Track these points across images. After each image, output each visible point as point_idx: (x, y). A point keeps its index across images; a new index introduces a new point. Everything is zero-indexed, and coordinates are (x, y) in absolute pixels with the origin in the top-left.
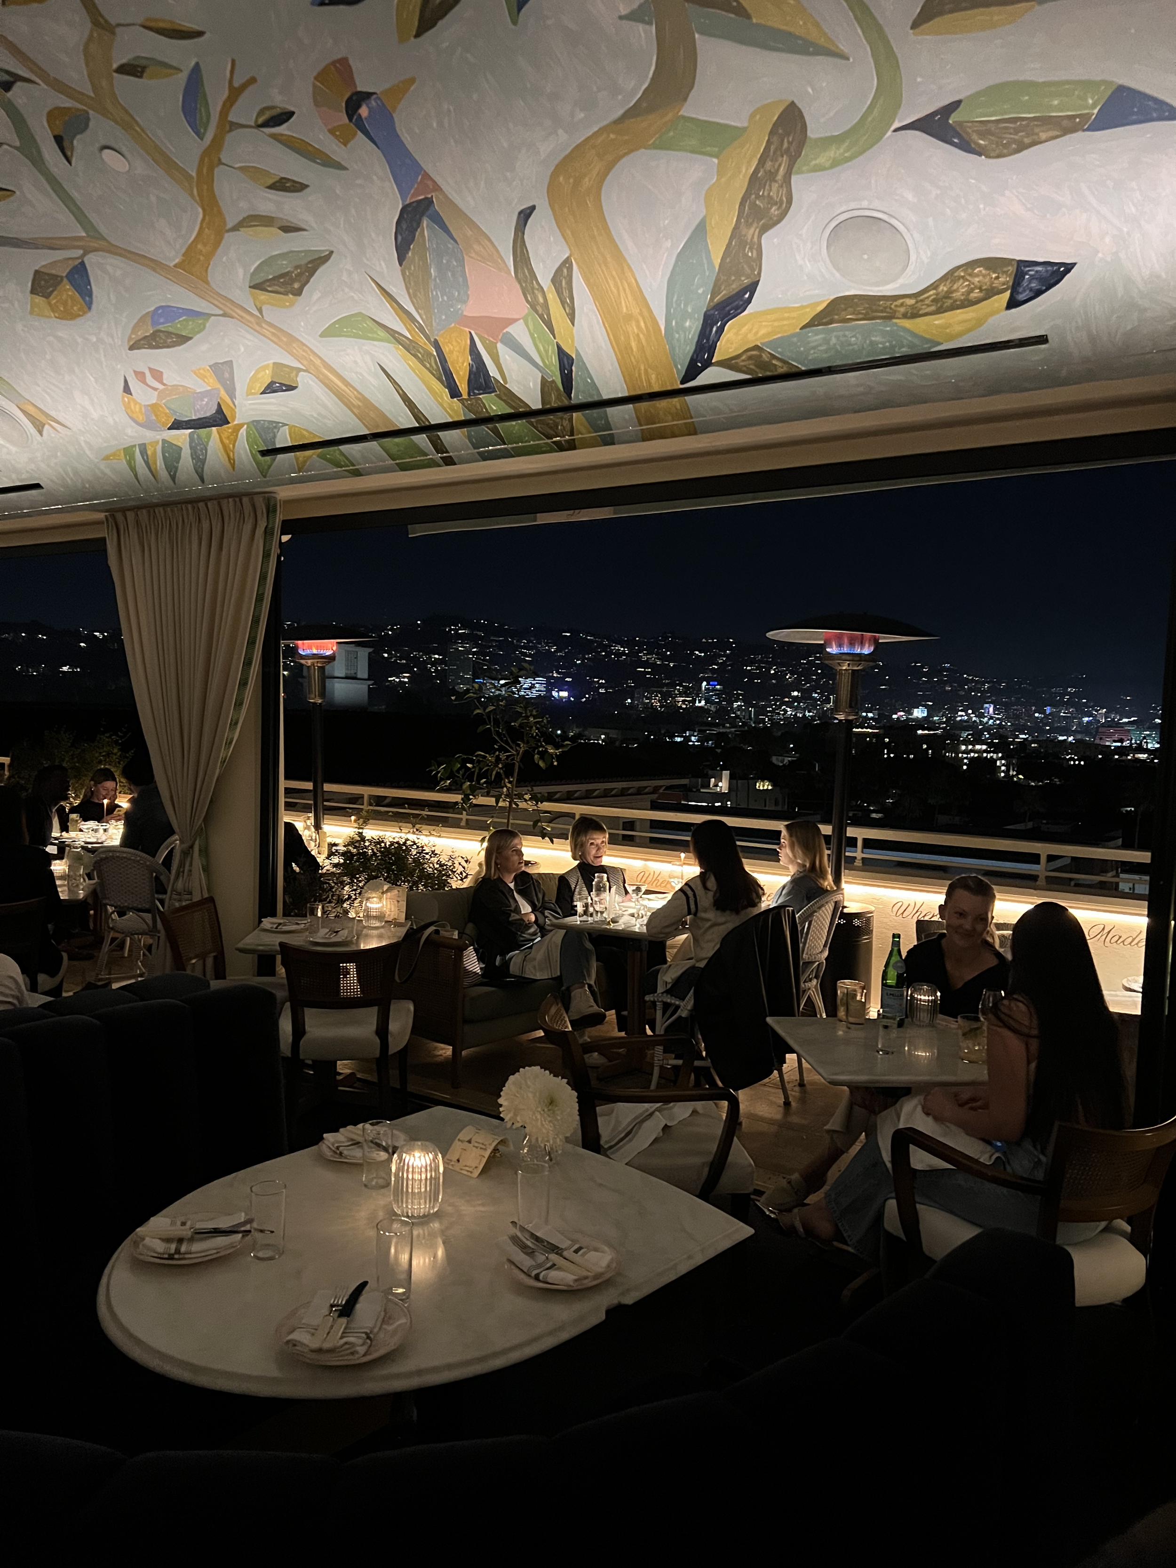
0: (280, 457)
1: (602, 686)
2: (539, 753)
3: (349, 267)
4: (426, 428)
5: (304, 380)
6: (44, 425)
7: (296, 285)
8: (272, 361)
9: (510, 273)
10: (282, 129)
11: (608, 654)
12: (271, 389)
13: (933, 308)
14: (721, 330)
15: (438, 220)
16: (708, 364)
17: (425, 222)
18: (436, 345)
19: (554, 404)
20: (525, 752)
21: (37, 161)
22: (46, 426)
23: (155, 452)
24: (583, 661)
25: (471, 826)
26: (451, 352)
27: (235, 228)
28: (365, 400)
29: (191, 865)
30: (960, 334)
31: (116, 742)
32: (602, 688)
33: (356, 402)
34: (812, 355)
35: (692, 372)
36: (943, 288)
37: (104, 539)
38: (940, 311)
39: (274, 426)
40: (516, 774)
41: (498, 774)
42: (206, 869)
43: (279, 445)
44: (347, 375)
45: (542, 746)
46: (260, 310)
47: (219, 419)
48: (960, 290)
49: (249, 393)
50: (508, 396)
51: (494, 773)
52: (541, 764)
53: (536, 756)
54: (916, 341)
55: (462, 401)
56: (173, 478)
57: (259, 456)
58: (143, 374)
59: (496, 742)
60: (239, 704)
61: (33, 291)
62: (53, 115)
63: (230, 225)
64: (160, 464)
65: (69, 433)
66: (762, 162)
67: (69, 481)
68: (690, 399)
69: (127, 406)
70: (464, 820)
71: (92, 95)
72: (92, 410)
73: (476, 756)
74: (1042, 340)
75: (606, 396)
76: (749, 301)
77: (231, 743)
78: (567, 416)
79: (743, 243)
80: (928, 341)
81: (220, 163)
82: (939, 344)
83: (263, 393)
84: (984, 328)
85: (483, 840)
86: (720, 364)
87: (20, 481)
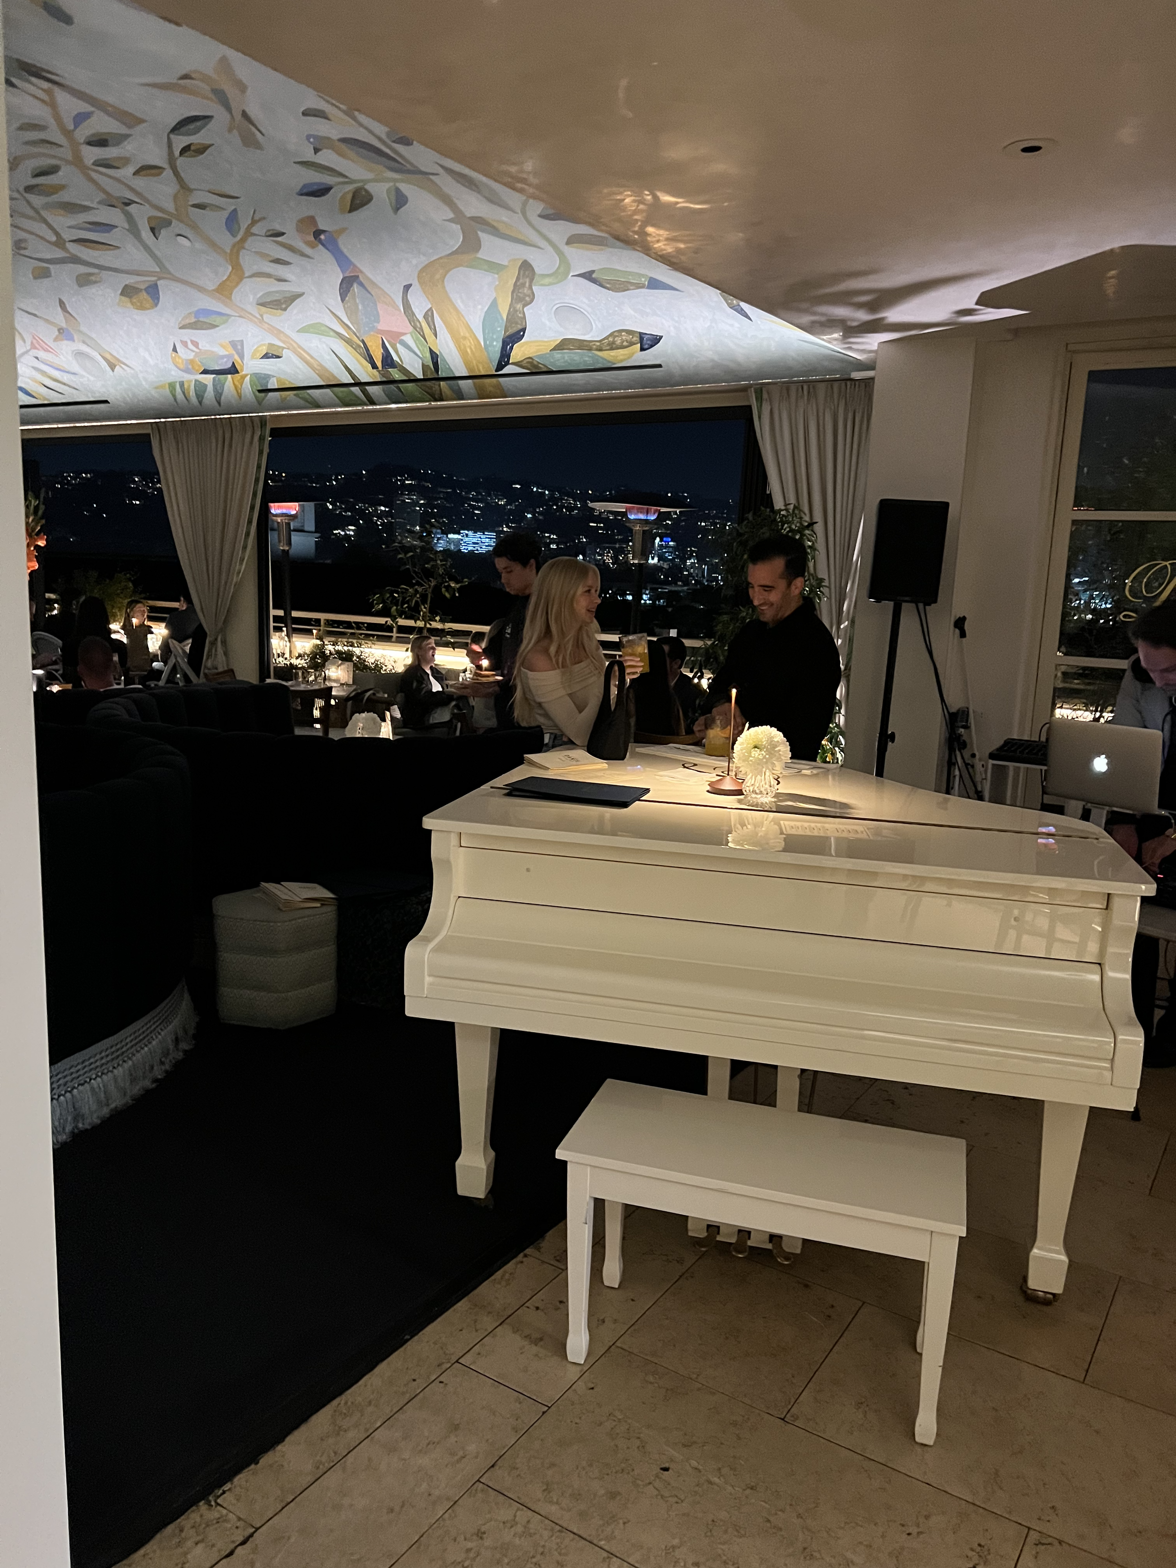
0: (271, 394)
1: (553, 541)
2: (445, 587)
3: (314, 301)
4: (358, 384)
5: (286, 353)
6: (115, 366)
7: (284, 306)
8: (267, 343)
9: (400, 310)
10: (279, 239)
11: (560, 508)
12: (266, 356)
13: (608, 348)
14: (512, 348)
15: (361, 284)
16: (507, 363)
17: (355, 285)
18: (363, 342)
19: (429, 377)
20: (435, 586)
21: (136, 234)
22: (117, 367)
23: (189, 386)
24: (534, 515)
25: (400, 641)
26: (371, 346)
27: (248, 277)
28: (321, 365)
29: (216, 651)
30: (622, 361)
31: (130, 580)
32: (553, 543)
33: (319, 368)
34: (558, 364)
35: (500, 367)
36: (611, 339)
37: (149, 435)
38: (612, 349)
39: (268, 377)
40: (429, 602)
41: (416, 601)
42: (226, 654)
43: (269, 387)
44: (311, 352)
45: (447, 582)
46: (262, 316)
47: (233, 370)
48: (618, 341)
49: (253, 357)
50: (404, 370)
51: (414, 601)
52: (447, 595)
53: (443, 590)
54: (605, 362)
55: (379, 371)
56: (200, 402)
57: (257, 393)
58: (186, 342)
59: (414, 578)
60: (245, 547)
61: (122, 294)
62: (150, 219)
63: (246, 275)
64: (192, 393)
65: (132, 372)
66: (518, 279)
67: (128, 399)
68: (501, 380)
69: (173, 359)
70: (394, 637)
71: (175, 213)
72: (150, 359)
73: (401, 589)
74: (660, 366)
75: (457, 375)
76: (523, 335)
77: (240, 572)
78: (437, 383)
79: (516, 311)
80: (609, 362)
81: (244, 248)
82: (615, 364)
83: (262, 358)
84: (633, 358)
85: (407, 650)
86: (513, 364)
87: (95, 397)
